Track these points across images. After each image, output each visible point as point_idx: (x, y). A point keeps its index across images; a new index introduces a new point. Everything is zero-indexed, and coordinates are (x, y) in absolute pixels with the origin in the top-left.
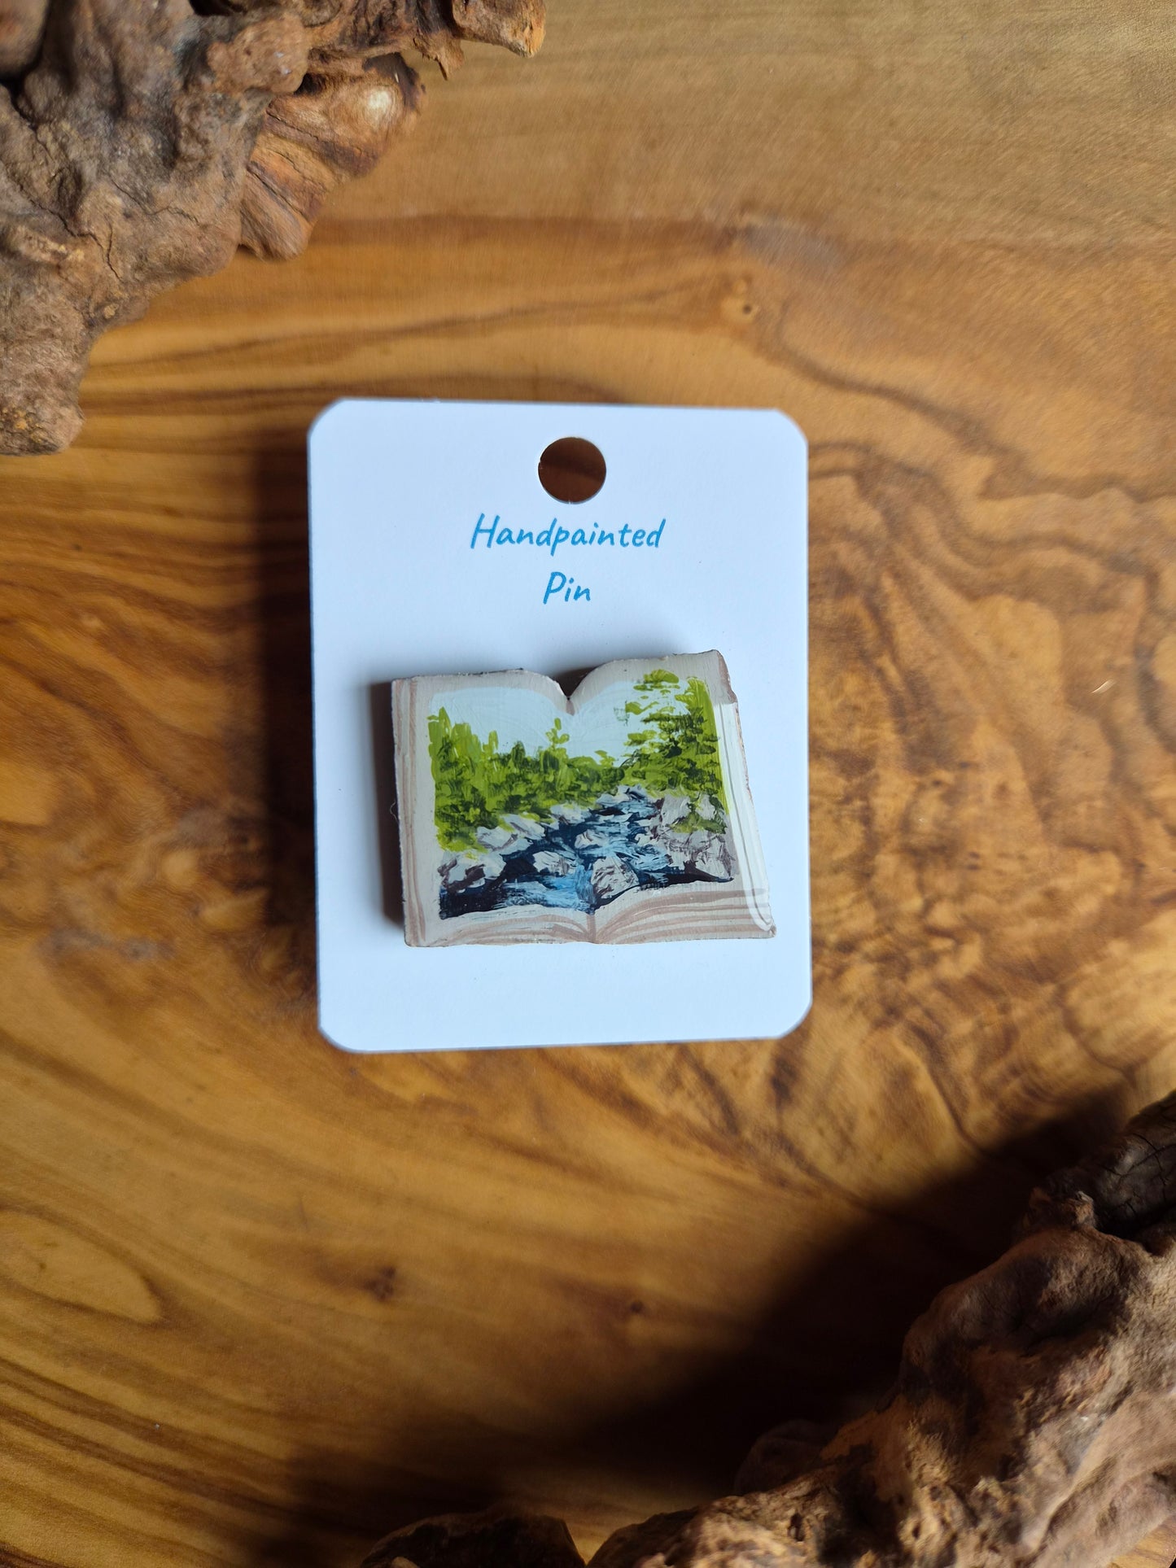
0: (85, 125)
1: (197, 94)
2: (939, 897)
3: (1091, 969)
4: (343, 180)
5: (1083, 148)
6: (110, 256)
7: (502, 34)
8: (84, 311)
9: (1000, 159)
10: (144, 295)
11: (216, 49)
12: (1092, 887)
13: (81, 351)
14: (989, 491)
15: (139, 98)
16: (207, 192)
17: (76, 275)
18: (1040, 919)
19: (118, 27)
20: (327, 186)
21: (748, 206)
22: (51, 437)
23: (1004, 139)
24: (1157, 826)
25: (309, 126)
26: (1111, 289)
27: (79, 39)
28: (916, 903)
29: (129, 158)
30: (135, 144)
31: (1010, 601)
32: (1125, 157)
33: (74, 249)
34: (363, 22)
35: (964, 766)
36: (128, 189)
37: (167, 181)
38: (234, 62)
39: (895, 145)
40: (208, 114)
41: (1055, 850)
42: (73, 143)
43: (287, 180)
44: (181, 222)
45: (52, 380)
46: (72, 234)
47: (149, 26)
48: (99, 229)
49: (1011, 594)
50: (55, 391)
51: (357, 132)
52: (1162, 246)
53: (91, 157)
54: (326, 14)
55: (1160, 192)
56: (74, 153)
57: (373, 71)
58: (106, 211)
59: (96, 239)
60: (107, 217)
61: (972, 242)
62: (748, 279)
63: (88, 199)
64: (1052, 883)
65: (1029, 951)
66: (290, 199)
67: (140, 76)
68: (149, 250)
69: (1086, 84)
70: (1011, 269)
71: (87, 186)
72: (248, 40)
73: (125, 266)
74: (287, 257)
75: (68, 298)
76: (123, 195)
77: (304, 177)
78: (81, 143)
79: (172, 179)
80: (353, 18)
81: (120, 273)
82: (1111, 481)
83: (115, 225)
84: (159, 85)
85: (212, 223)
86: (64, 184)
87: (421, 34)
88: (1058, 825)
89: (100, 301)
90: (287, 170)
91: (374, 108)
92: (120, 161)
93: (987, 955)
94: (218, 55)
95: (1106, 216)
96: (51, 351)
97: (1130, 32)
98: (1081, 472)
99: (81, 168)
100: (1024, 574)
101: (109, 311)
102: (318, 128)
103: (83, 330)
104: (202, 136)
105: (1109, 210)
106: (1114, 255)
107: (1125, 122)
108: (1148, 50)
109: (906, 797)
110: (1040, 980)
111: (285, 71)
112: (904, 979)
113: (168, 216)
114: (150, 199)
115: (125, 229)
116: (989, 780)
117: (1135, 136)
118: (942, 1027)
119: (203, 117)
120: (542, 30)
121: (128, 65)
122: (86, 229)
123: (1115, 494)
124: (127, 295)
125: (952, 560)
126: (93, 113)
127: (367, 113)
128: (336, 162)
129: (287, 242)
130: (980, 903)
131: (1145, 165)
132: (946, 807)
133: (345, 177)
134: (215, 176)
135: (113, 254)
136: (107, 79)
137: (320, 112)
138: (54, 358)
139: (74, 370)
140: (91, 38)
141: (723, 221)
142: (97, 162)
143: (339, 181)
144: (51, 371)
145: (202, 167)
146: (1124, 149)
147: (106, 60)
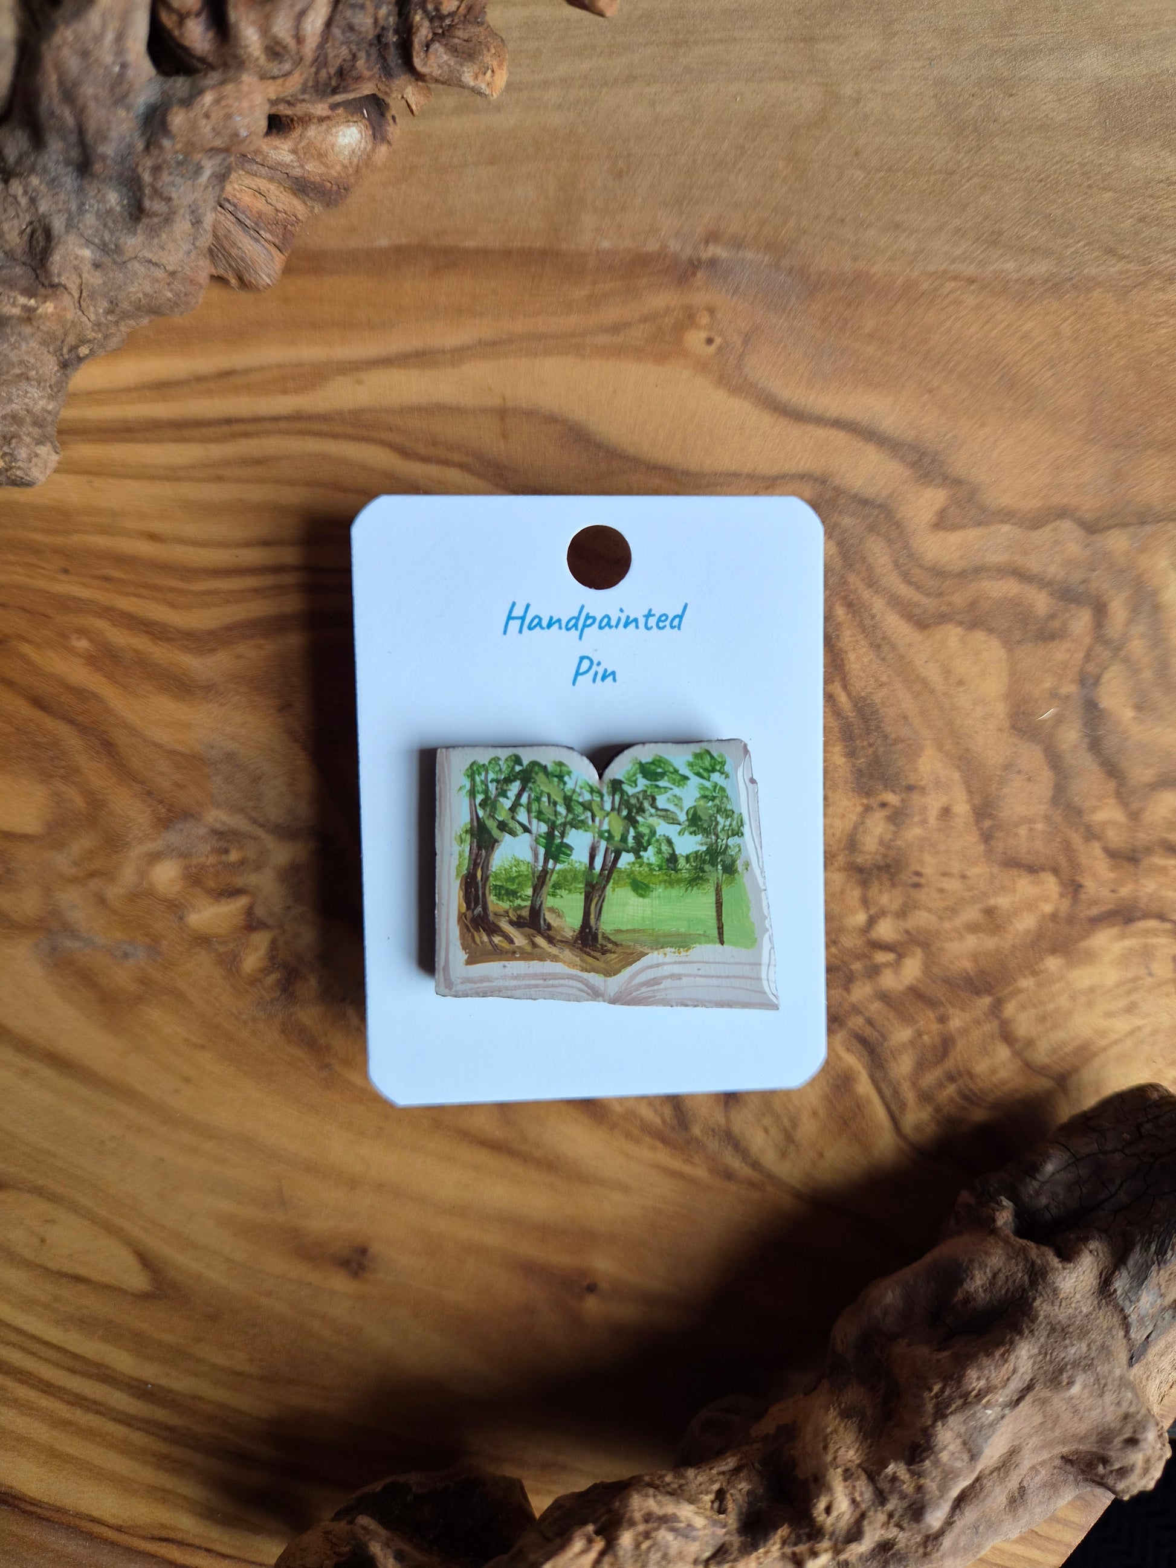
0: (53, 180)
1: (159, 156)
2: (883, 913)
3: (1026, 983)
4: (316, 211)
5: (1048, 177)
6: (82, 302)
7: (463, 79)
8: (58, 353)
9: (964, 188)
10: (119, 331)
11: (176, 113)
12: (1030, 905)
13: (58, 389)
14: (942, 523)
15: (104, 158)
16: (175, 241)
17: (48, 324)
18: (980, 935)
19: (82, 90)
20: (300, 217)
21: (712, 237)
22: (27, 475)
23: (968, 168)
24: (1096, 848)
25: (279, 164)
26: (1070, 321)
27: (45, 102)
28: (861, 918)
29: (97, 212)
30: (103, 200)
31: (959, 630)
32: (1089, 187)
33: (44, 302)
34: (323, 73)
35: (910, 788)
36: (96, 241)
37: (135, 234)
38: (194, 126)
39: (859, 174)
40: (170, 174)
41: (996, 870)
42: (43, 197)
43: (260, 214)
44: (149, 269)
45: (28, 420)
46: (43, 285)
47: (112, 90)
48: (70, 280)
49: (960, 623)
50: (31, 429)
51: (327, 166)
52: (1123, 277)
53: (60, 211)
54: (287, 67)
55: (1124, 222)
56: (43, 207)
57: (340, 111)
58: (76, 263)
59: (66, 288)
60: (76, 268)
61: (934, 273)
62: (711, 311)
63: (57, 252)
64: (992, 902)
65: (967, 965)
66: (262, 232)
67: (104, 138)
68: (119, 297)
69: (1054, 111)
70: (971, 300)
71: (56, 240)
72: (207, 105)
73: (97, 310)
74: (261, 288)
75: (40, 344)
76: (92, 247)
77: (277, 211)
78: (50, 198)
79: (139, 231)
80: (313, 70)
81: (92, 317)
82: (1063, 513)
83: (85, 275)
84: (122, 146)
85: (180, 269)
86: (35, 237)
87: (384, 80)
88: (999, 846)
89: (73, 343)
90: (260, 205)
91: (343, 143)
92: (88, 216)
93: (927, 967)
94: (178, 119)
95: (1067, 247)
96: (27, 392)
97: (1100, 57)
98: (1034, 504)
99: (50, 223)
100: (973, 604)
101: (84, 351)
102: (288, 165)
103: (57, 371)
104: (165, 194)
105: (1071, 241)
106: (1075, 286)
107: (1091, 150)
108: (1117, 76)
109: (854, 817)
110: (978, 993)
111: (243, 133)
112: (847, 989)
113: (136, 265)
114: (118, 250)
115: (95, 279)
116: (934, 803)
117: (1100, 165)
118: (883, 1036)
119: (166, 177)
120: (504, 72)
121: (92, 127)
122: (56, 280)
123: (1066, 525)
124: (100, 335)
125: (904, 590)
126: (61, 169)
127: (337, 149)
128: (308, 195)
129: (261, 273)
130: (921, 919)
131: (1110, 194)
132: (892, 828)
133: (318, 208)
134: (182, 225)
135: (84, 300)
136: (73, 138)
137: (289, 151)
138: (30, 398)
139: (50, 407)
140: (56, 100)
141: (688, 252)
142: (66, 216)
143: (312, 211)
144: (27, 411)
145: (168, 220)
146: (1089, 178)
147: (70, 120)
